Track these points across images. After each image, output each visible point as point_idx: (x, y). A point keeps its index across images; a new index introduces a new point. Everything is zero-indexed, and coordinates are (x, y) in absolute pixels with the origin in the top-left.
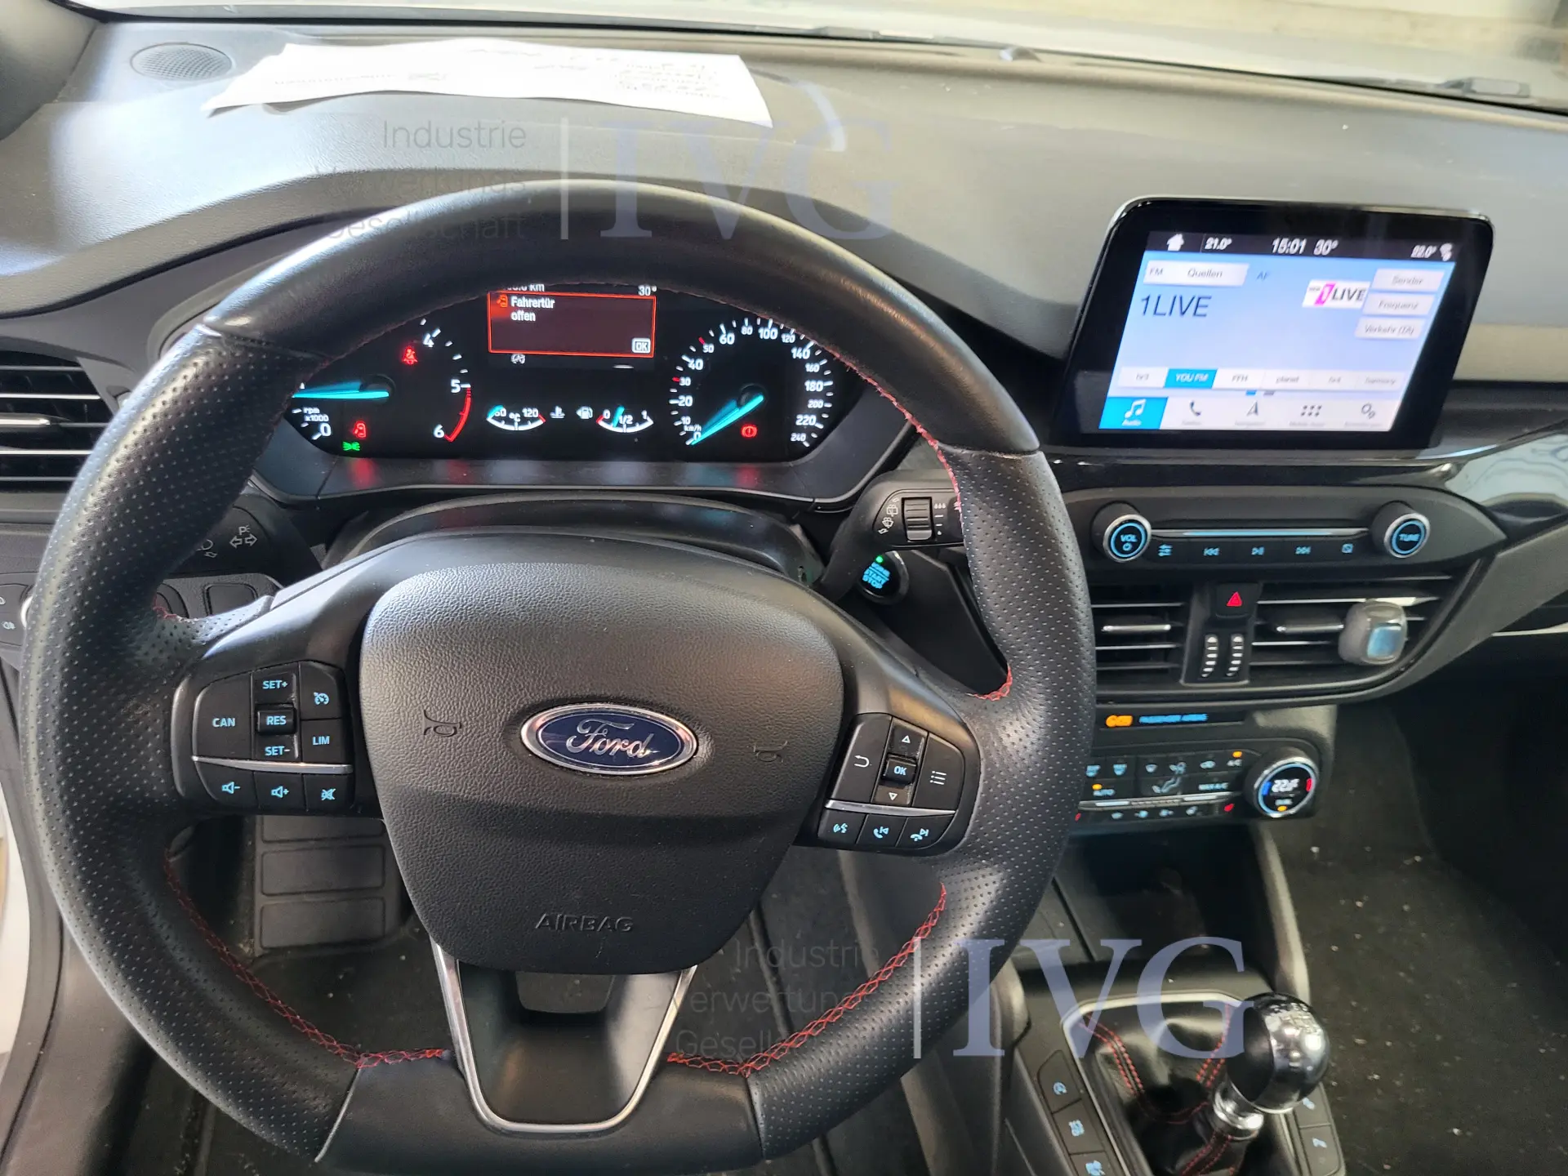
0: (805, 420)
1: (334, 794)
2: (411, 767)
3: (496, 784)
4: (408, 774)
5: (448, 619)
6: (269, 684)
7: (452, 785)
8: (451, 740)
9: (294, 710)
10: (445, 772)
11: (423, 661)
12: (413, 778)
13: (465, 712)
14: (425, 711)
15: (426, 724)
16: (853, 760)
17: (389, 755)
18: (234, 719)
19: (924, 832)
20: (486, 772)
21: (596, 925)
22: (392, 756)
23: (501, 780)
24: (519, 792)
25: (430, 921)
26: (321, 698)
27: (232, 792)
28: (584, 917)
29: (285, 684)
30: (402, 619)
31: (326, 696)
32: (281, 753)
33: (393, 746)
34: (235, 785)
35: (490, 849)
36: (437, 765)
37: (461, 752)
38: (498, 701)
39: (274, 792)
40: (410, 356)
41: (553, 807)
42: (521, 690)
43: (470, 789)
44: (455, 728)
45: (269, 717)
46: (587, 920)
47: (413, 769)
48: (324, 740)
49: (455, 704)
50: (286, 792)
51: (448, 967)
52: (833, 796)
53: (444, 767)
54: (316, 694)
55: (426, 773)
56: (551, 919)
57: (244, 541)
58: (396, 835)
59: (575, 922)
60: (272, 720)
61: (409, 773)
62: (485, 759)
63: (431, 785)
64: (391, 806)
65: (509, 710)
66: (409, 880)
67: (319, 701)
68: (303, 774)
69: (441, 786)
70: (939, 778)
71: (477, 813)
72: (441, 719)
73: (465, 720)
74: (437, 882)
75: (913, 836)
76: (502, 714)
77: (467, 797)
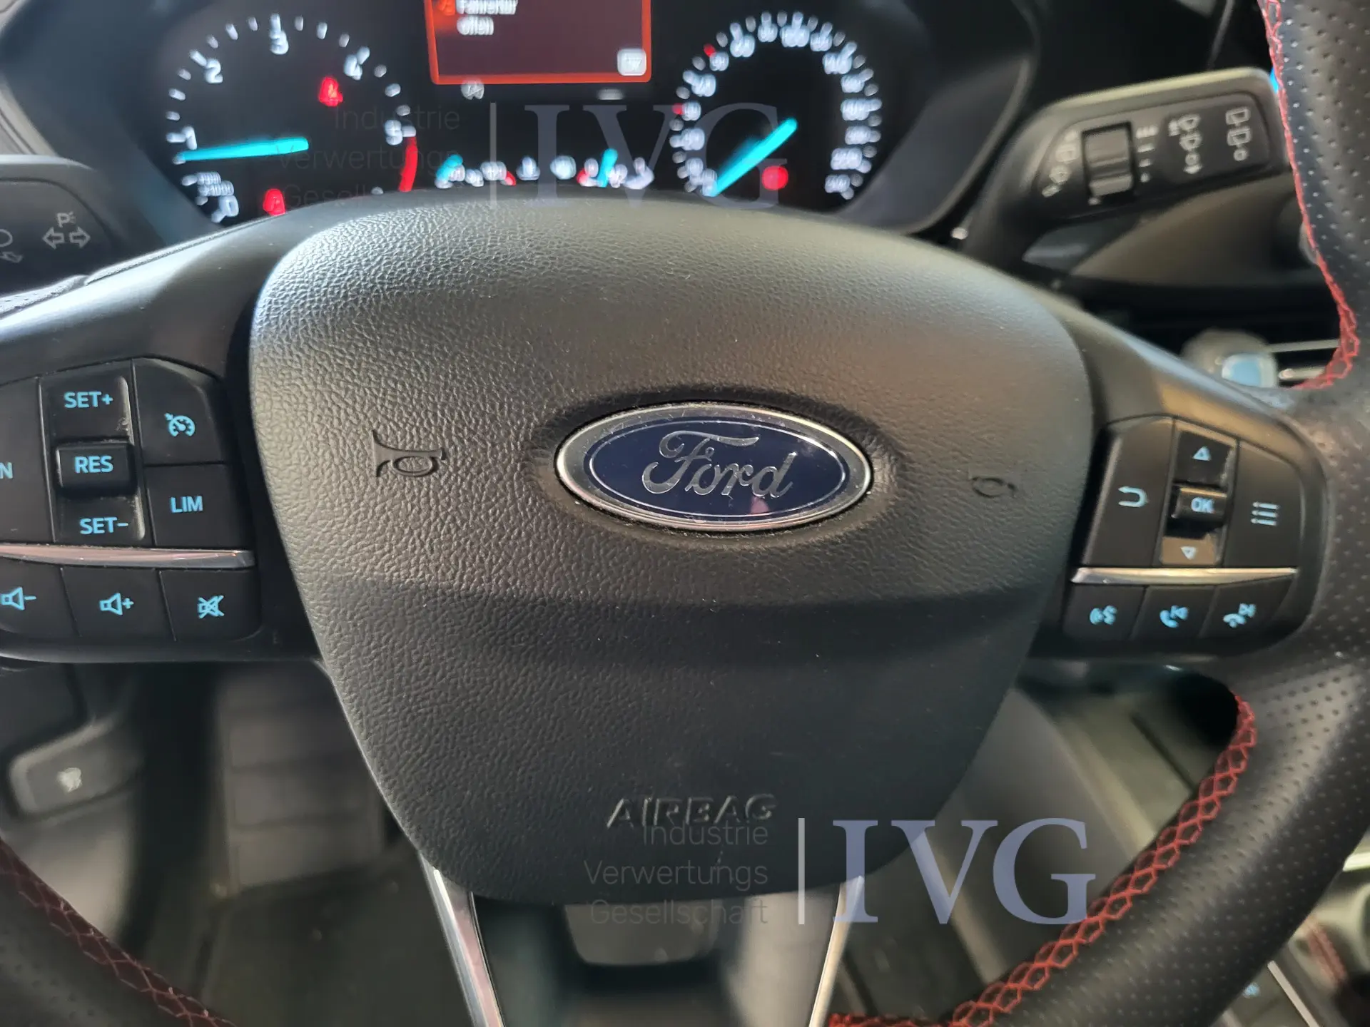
0: (842, 159)
1: (221, 606)
2: (358, 540)
3: (519, 558)
4: (352, 554)
5: (404, 271)
6: (75, 398)
7: (437, 568)
8: (429, 482)
9: (129, 446)
10: (422, 545)
11: (365, 343)
12: (364, 560)
13: (449, 428)
14: (375, 433)
15: (379, 456)
16: (1115, 495)
17: (315, 521)
18: (10, 464)
19: (1247, 610)
20: (500, 537)
21: (713, 813)
22: (319, 523)
23: (528, 551)
24: (562, 572)
25: (419, 829)
26: (178, 424)
27: (21, 607)
28: (690, 800)
29: (107, 399)
30: (319, 279)
31: (189, 421)
32: (111, 530)
33: (320, 504)
34: (25, 594)
35: (517, 689)
36: (407, 531)
37: (449, 504)
38: (510, 406)
39: (105, 605)
40: (332, 93)
41: (629, 596)
42: (549, 383)
43: (473, 572)
44: (433, 459)
45: (78, 459)
46: (696, 806)
47: (363, 542)
48: (193, 504)
49: (430, 415)
50: (128, 603)
51: (456, 906)
52: (1086, 559)
53: (419, 535)
54: (169, 417)
55: (386, 548)
56: (634, 807)
57: (67, 238)
58: (342, 673)
59: (676, 810)
60: (86, 464)
61: (356, 551)
62: (494, 513)
63: (397, 570)
64: (329, 619)
65: (530, 420)
66: (374, 756)
67: (176, 429)
68: (158, 569)
69: (417, 571)
70: (1265, 514)
71: (490, 619)
72: (405, 444)
73: (452, 443)
74: (425, 756)
75: (1227, 618)
76: (519, 428)
77: (468, 588)
